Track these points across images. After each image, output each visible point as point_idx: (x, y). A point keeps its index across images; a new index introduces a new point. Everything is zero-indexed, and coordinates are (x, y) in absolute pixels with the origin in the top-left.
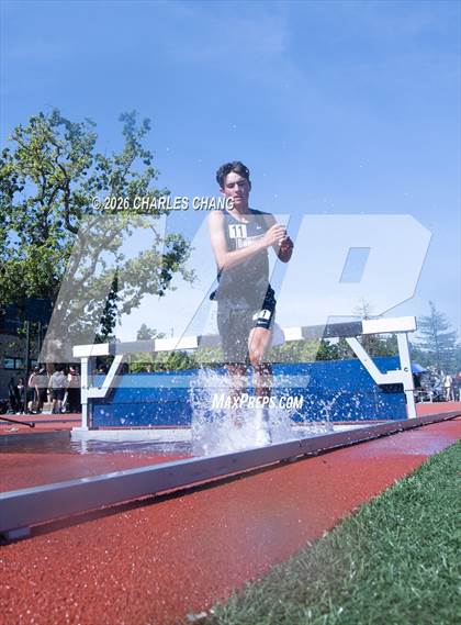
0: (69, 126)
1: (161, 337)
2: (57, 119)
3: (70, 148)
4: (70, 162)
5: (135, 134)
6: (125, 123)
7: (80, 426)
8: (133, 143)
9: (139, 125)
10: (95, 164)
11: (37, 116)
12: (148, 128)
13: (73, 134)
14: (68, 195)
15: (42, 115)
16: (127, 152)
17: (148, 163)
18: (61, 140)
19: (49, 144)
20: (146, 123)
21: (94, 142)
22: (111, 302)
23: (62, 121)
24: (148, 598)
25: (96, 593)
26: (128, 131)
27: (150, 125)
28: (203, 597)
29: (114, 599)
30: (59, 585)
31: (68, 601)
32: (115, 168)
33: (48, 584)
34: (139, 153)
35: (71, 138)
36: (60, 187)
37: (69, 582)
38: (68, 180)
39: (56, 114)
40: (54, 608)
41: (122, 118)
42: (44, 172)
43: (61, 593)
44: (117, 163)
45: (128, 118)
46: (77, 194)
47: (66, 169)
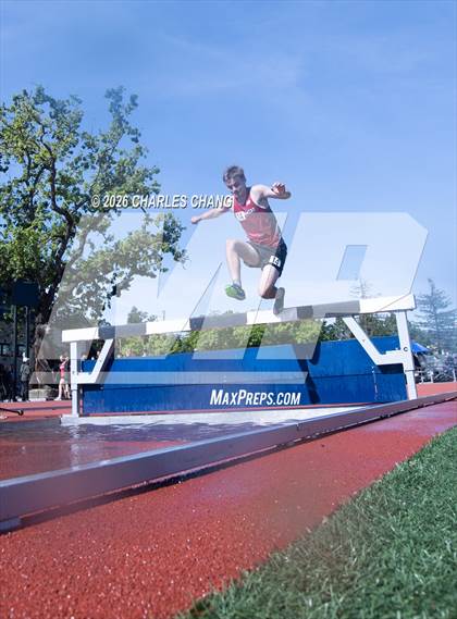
0: (53, 104)
1: (152, 319)
2: (41, 97)
3: (55, 127)
4: (55, 141)
5: (122, 111)
6: (111, 100)
7: (71, 413)
8: (120, 120)
9: (126, 102)
10: (81, 143)
11: (22, 94)
12: (136, 105)
13: (58, 111)
14: (54, 174)
15: (25, 93)
16: (114, 129)
17: (136, 140)
18: (45, 118)
19: (34, 123)
20: (133, 99)
21: (80, 120)
22: (100, 284)
23: (47, 99)
24: (143, 589)
25: (90, 584)
26: (115, 108)
27: (137, 101)
28: (200, 587)
29: (108, 591)
30: (51, 577)
31: (60, 593)
32: (102, 147)
33: (40, 576)
34: (127, 131)
35: (56, 116)
36: (46, 167)
37: (62, 574)
38: (54, 160)
39: (40, 92)
40: (46, 601)
41: (109, 95)
42: (29, 152)
43: (53, 585)
44: (104, 141)
45: (115, 95)
46: (64, 173)
47: (52, 148)
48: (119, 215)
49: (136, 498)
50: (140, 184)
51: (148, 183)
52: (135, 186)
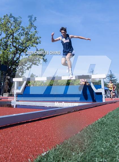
0: (14, 18)
1: (37, 77)
2: (11, 16)
3: (14, 24)
4: (14, 28)
5: (32, 21)
6: (29, 18)
7: (14, 100)
8: (31, 24)
9: (33, 19)
10: (21, 29)
12: (36, 20)
13: (15, 20)
14: (13, 37)
15: (7, 15)
16: (30, 26)
17: (35, 29)
18: (12, 22)
19: (9, 23)
20: (35, 18)
21: (21, 23)
22: (24, 67)
23: (12, 17)
24: (30, 148)
25: (16, 146)
26: (30, 20)
27: (36, 19)
28: (45, 148)
29: (21, 148)
30: (6, 143)
31: (8, 147)
32: (26, 30)
33: (3, 143)
34: (33, 26)
35: (15, 22)
36: (11, 35)
37: (9, 143)
38: (14, 33)
39: (11, 15)
40: (4, 149)
41: (29, 17)
42: (7, 30)
43: (6, 145)
44: (27, 29)
45: (30, 17)
46: (16, 37)
47: (13, 30)
48: (30, 49)
50: (36, 41)
51: (38, 41)
52: (34, 41)
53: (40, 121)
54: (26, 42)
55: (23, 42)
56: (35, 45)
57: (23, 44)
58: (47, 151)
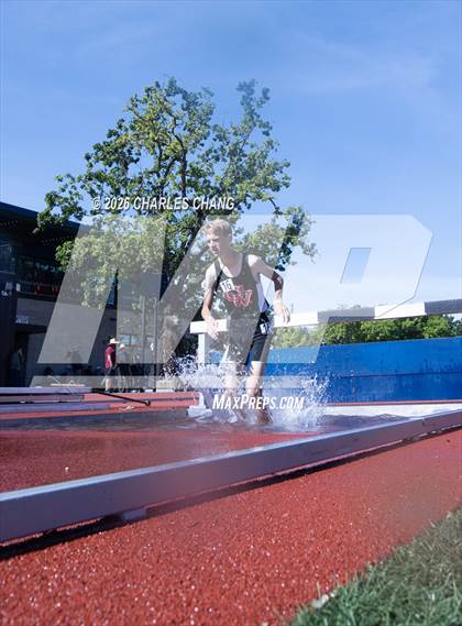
0: (185, 96)
2: (173, 89)
3: (186, 119)
4: (187, 133)
5: (254, 104)
6: (243, 93)
7: (198, 404)
8: (252, 113)
9: (258, 95)
10: (213, 135)
11: (154, 85)
12: (268, 99)
13: (190, 104)
14: (185, 166)
15: (158, 85)
16: (245, 122)
17: (267, 134)
18: (177, 110)
19: (165, 115)
20: (265, 92)
21: (211, 113)
23: (178, 91)
24: (267, 580)
25: (214, 576)
26: (246, 101)
27: (269, 95)
28: (323, 579)
29: (232, 583)
30: (175, 567)
31: (184, 584)
32: (233, 139)
33: (165, 566)
34: (258, 124)
35: (187, 109)
36: (177, 159)
37: (186, 565)
38: (185, 152)
39: (172, 84)
40: (170, 591)
41: (241, 88)
42: (160, 143)
43: (178, 575)
44: (235, 134)
45: (247, 88)
46: (195, 165)
47: (183, 140)
48: (249, 208)
49: (261, 490)
50: (271, 177)
51: (278, 177)
52: (266, 180)
53: (300, 480)
54: (232, 184)
55: (221, 184)
56: (268, 192)
57: (224, 190)
58: (331, 590)
